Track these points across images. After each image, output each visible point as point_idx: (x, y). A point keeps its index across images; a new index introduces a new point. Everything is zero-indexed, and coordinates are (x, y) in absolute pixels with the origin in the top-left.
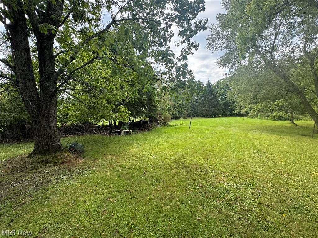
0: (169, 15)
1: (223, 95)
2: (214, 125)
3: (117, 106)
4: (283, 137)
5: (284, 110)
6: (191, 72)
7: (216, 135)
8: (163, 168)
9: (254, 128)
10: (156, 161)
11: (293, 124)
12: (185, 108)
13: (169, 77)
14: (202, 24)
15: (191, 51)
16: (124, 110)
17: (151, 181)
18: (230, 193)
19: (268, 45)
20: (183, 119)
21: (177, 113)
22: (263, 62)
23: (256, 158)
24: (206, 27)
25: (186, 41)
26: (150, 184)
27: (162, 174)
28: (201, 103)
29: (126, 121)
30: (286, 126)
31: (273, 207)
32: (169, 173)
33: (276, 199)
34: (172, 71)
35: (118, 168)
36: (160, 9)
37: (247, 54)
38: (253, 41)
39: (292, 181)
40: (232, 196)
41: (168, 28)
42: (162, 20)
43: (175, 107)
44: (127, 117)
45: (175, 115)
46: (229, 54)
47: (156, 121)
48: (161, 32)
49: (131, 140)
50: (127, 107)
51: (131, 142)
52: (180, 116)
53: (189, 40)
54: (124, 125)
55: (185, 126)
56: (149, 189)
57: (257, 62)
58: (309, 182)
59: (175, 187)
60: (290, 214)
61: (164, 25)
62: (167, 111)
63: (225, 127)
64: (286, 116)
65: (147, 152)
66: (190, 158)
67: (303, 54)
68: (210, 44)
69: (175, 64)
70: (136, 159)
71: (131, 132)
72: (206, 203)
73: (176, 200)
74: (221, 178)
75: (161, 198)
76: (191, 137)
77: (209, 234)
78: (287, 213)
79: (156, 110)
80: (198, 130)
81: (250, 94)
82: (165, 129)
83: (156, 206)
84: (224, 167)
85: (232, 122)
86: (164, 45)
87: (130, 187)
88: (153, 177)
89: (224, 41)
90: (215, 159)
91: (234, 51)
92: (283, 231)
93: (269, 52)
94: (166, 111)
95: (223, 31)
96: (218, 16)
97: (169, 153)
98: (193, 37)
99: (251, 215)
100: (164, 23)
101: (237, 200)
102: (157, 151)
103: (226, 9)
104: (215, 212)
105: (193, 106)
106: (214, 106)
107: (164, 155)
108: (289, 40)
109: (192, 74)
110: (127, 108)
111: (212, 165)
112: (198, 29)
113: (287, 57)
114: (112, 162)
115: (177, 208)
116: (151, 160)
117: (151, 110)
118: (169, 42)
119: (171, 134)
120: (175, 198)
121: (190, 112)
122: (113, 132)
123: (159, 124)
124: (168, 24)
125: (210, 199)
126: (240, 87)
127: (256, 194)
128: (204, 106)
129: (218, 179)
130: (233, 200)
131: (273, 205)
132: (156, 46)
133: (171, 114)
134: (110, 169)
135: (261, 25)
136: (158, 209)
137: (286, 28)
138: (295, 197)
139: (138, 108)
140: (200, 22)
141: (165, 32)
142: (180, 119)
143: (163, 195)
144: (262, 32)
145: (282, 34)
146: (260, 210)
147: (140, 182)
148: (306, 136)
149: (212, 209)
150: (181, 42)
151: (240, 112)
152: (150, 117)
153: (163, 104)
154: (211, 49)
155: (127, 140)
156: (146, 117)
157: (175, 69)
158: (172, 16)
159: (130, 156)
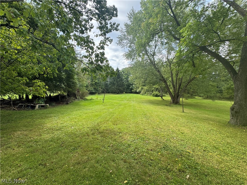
0: (90, 10)
1: (126, 79)
2: (120, 99)
3: (31, 80)
4: (158, 107)
5: (158, 91)
6: (107, 59)
7: (122, 107)
8: (80, 136)
9: (144, 102)
10: (74, 131)
11: (162, 99)
12: (99, 86)
13: (89, 60)
14: (115, 26)
15: (107, 43)
16: (40, 84)
17: (69, 150)
18: (131, 146)
19: (152, 51)
20: (98, 94)
21: (93, 89)
22: (149, 61)
23: (145, 121)
24: (118, 29)
25: (103, 35)
26: (68, 153)
27: (80, 141)
28: (112, 83)
29: (43, 95)
30: (159, 100)
31: (154, 150)
32: (86, 140)
33: (155, 145)
34: (92, 56)
35: (30, 144)
36: (82, 2)
37: (141, 54)
38: (144, 47)
39: (162, 132)
40: (132, 148)
41: (89, 21)
42: (84, 12)
43: (92, 85)
44: (44, 92)
45: (92, 91)
46: (131, 51)
47: (75, 96)
48: (82, 22)
49: (47, 114)
50: (44, 81)
51: (47, 115)
52: (96, 92)
53: (105, 35)
54: (39, 99)
55: (99, 100)
56: (67, 158)
57: (146, 60)
58: (169, 131)
59: (91, 151)
60: (162, 152)
61: (86, 16)
62: (85, 88)
63: (127, 101)
64: (159, 94)
65: (65, 123)
66: (104, 125)
67: (167, 60)
68: (119, 41)
69: (94, 50)
70: (52, 131)
71: (47, 105)
72: (115, 158)
73: (93, 161)
74: (125, 137)
75: (79, 163)
76: (105, 109)
77: (118, 181)
78: (161, 152)
79: (75, 86)
80: (109, 103)
81: (142, 80)
82: (83, 103)
83: (75, 171)
84: (127, 129)
85: (132, 97)
86: (85, 33)
87: (46, 160)
88: (71, 146)
89: (128, 42)
90: (121, 124)
91: (134, 51)
92: (159, 163)
93: (152, 55)
94: (83, 87)
95: (128, 35)
96: (125, 24)
97: (86, 123)
98: (109, 33)
99: (143, 159)
100: (86, 15)
101: (135, 151)
102: (75, 122)
103: (130, 21)
104: (122, 162)
105: (106, 85)
106: (121, 86)
107: (81, 125)
108: (161, 51)
109: (107, 61)
110: (43, 83)
111: (119, 129)
112: (112, 28)
113: (160, 60)
114: (22, 138)
115: (93, 168)
116: (69, 130)
117: (70, 86)
118: (90, 31)
119: (88, 107)
120: (91, 160)
121: (103, 89)
122: (24, 107)
123: (77, 98)
124: (89, 17)
125: (118, 154)
126: (137, 74)
127: (145, 144)
128: (114, 85)
129: (124, 138)
130: (133, 151)
131: (154, 149)
132: (78, 32)
133: (88, 90)
134: (19, 146)
135: (149, 38)
136: (76, 174)
137: (160, 44)
138: (164, 141)
139: (56, 83)
140: (114, 24)
141: (86, 22)
142: (95, 94)
143: (81, 160)
144: (149, 42)
145: (158, 46)
146: (148, 154)
147: (57, 153)
148: (167, 105)
149: (120, 161)
150: (99, 35)
151: (136, 91)
152: (69, 92)
153: (81, 81)
154: (120, 45)
155: (43, 114)
156: (65, 91)
157: (95, 55)
158: (93, 12)
159: (46, 129)
